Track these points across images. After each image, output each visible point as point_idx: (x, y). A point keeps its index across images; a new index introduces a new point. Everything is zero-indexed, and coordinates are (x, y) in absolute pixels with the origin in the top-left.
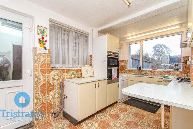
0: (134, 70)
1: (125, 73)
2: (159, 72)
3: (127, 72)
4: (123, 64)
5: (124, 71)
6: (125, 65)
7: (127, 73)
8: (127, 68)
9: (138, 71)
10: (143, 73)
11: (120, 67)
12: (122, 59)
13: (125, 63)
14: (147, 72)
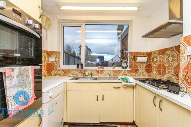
0: (73, 70)
1: (56, 75)
2: (108, 72)
3: (61, 73)
4: (52, 59)
5: (54, 72)
6: (56, 61)
7: (60, 75)
8: (60, 67)
9: (80, 70)
10: (87, 73)
11: (44, 64)
12: (49, 50)
13: (56, 58)
14: (93, 72)
